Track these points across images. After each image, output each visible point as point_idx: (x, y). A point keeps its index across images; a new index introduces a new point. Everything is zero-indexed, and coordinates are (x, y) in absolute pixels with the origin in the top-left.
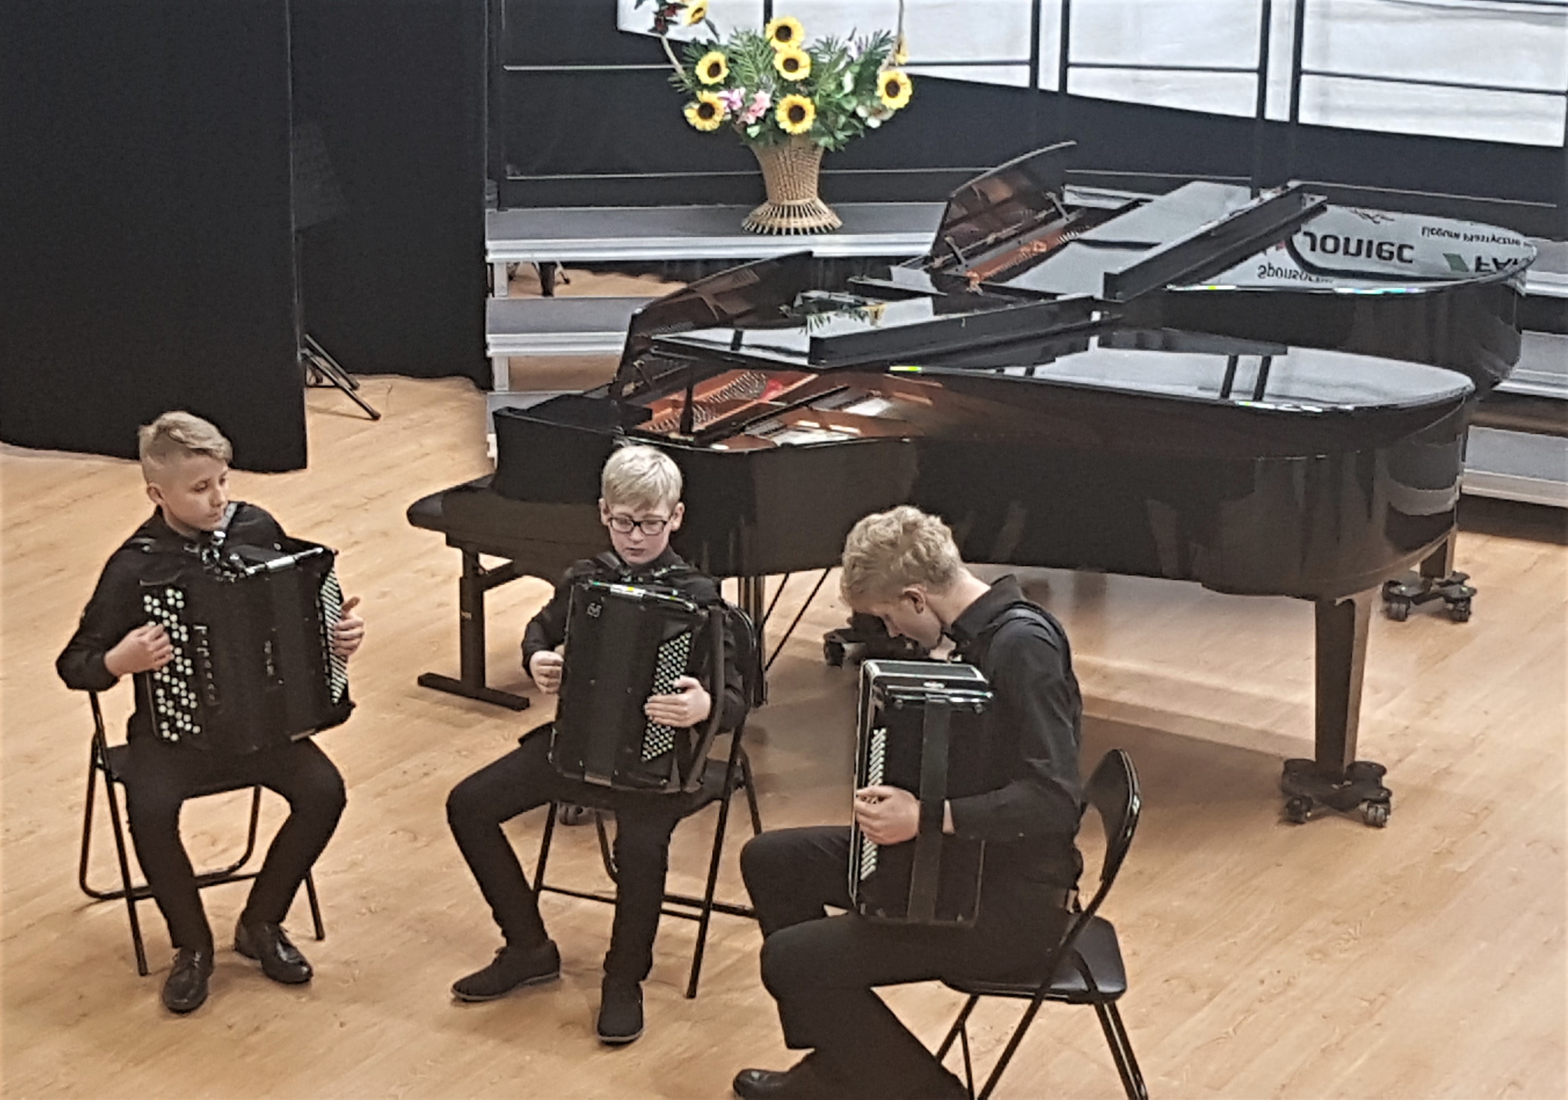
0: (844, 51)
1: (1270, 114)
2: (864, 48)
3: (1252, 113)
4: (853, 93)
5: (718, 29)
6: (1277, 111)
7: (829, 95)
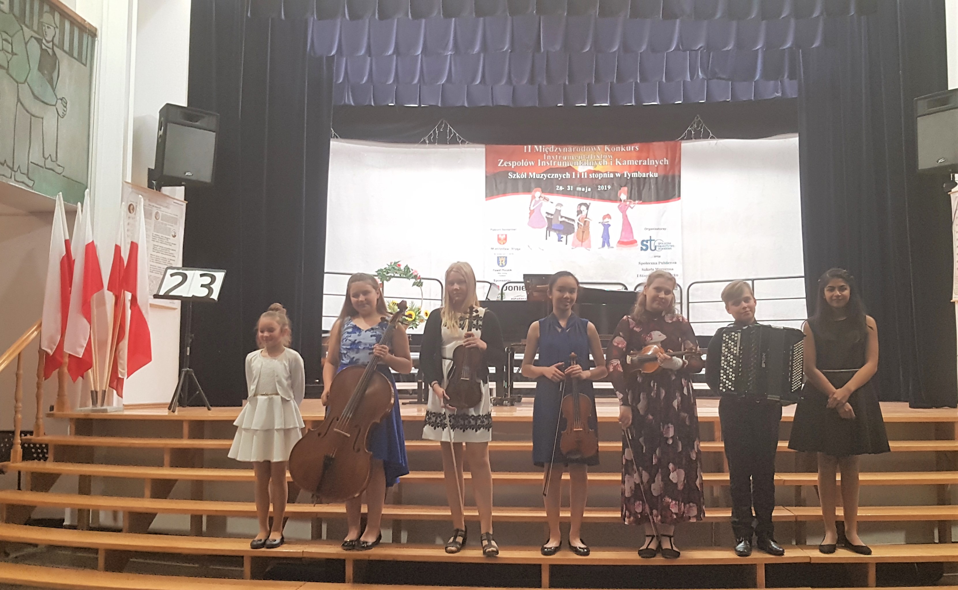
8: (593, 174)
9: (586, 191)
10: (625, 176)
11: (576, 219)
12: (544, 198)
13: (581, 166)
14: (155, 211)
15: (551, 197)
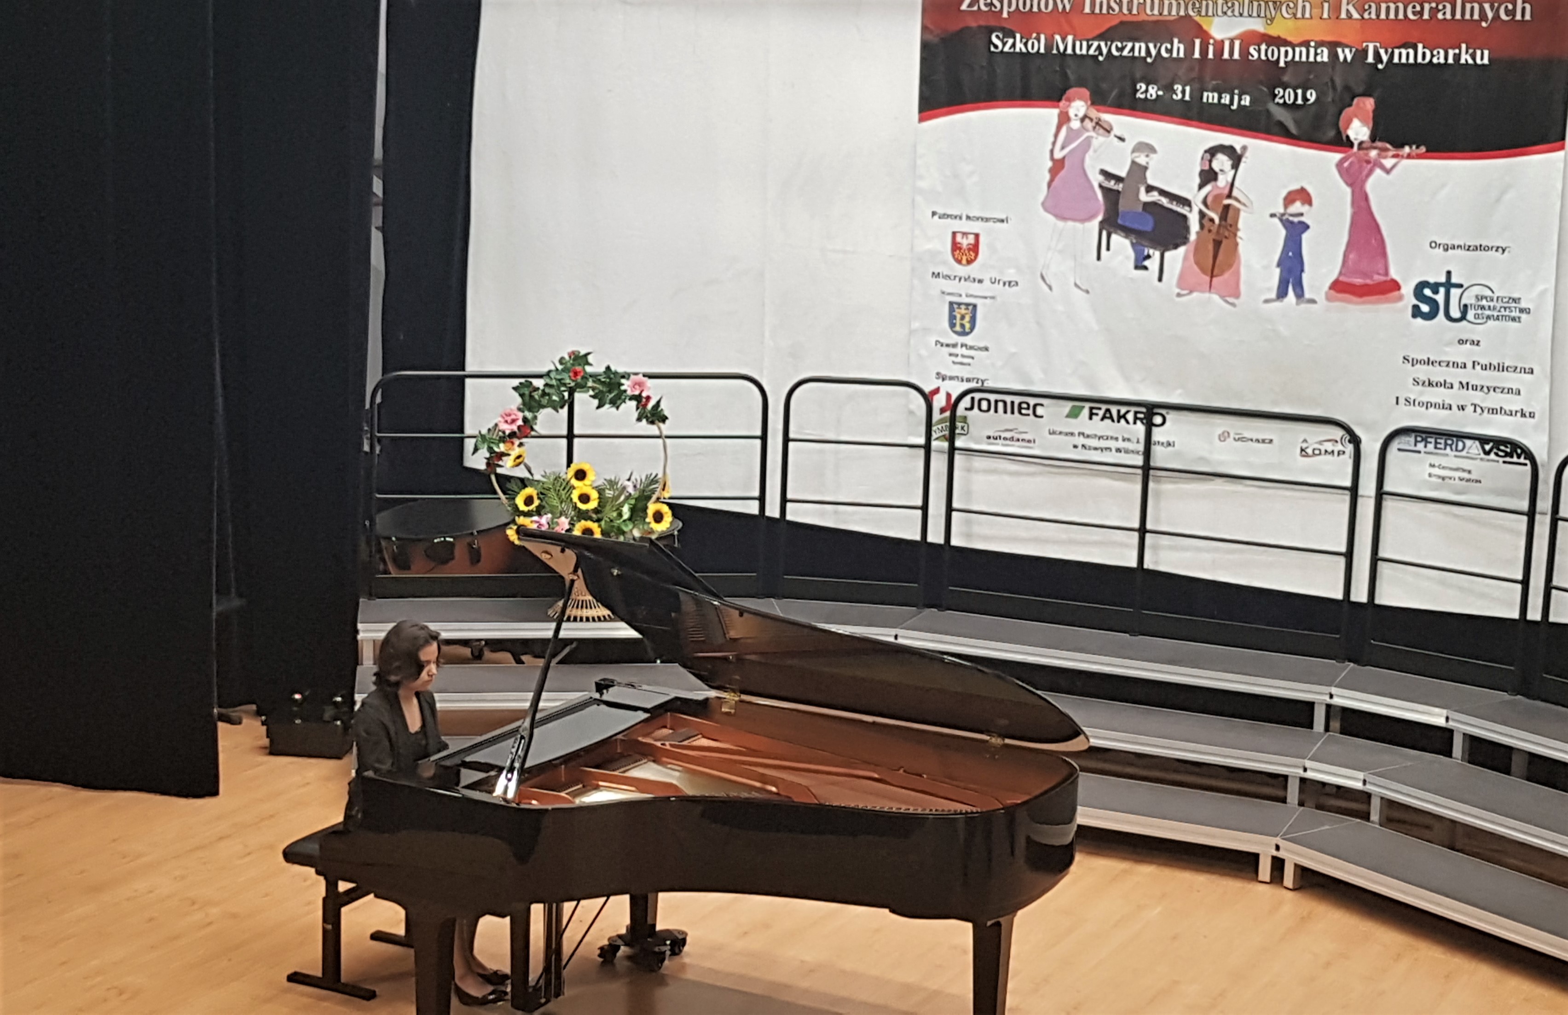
0: (624, 488)
1: (930, 539)
2: (638, 486)
3: (918, 537)
4: (630, 519)
5: (533, 471)
6: (935, 536)
7: (611, 521)
8: (1263, 47)
9: (1234, 107)
10: (1370, 59)
11: (1197, 198)
12: (1098, 123)
13: (1225, 17)
15: (1119, 122)
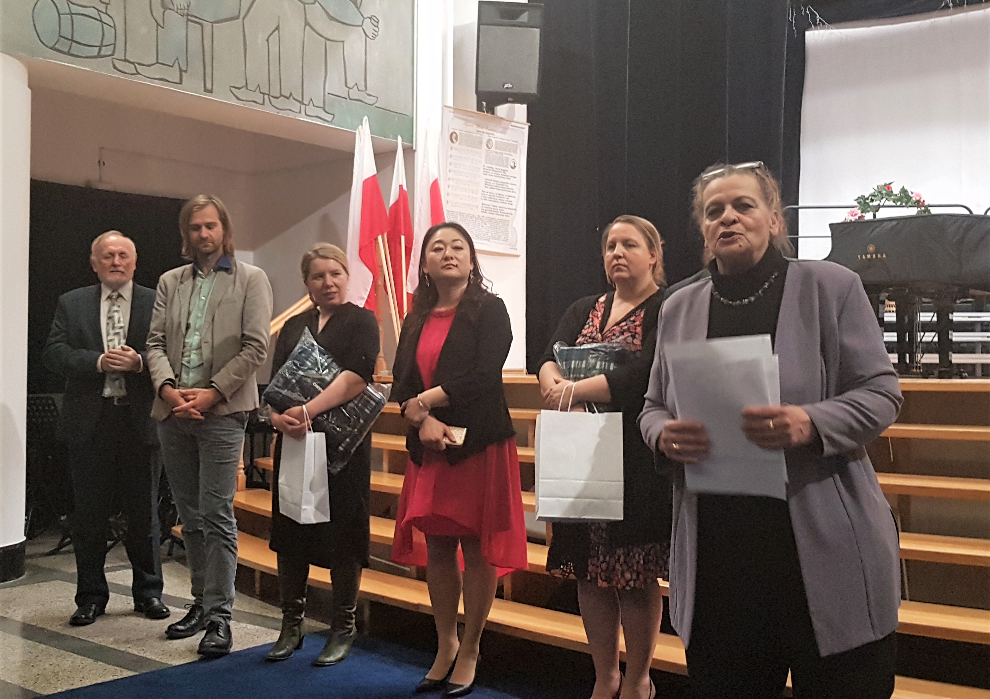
14: (485, 138)
